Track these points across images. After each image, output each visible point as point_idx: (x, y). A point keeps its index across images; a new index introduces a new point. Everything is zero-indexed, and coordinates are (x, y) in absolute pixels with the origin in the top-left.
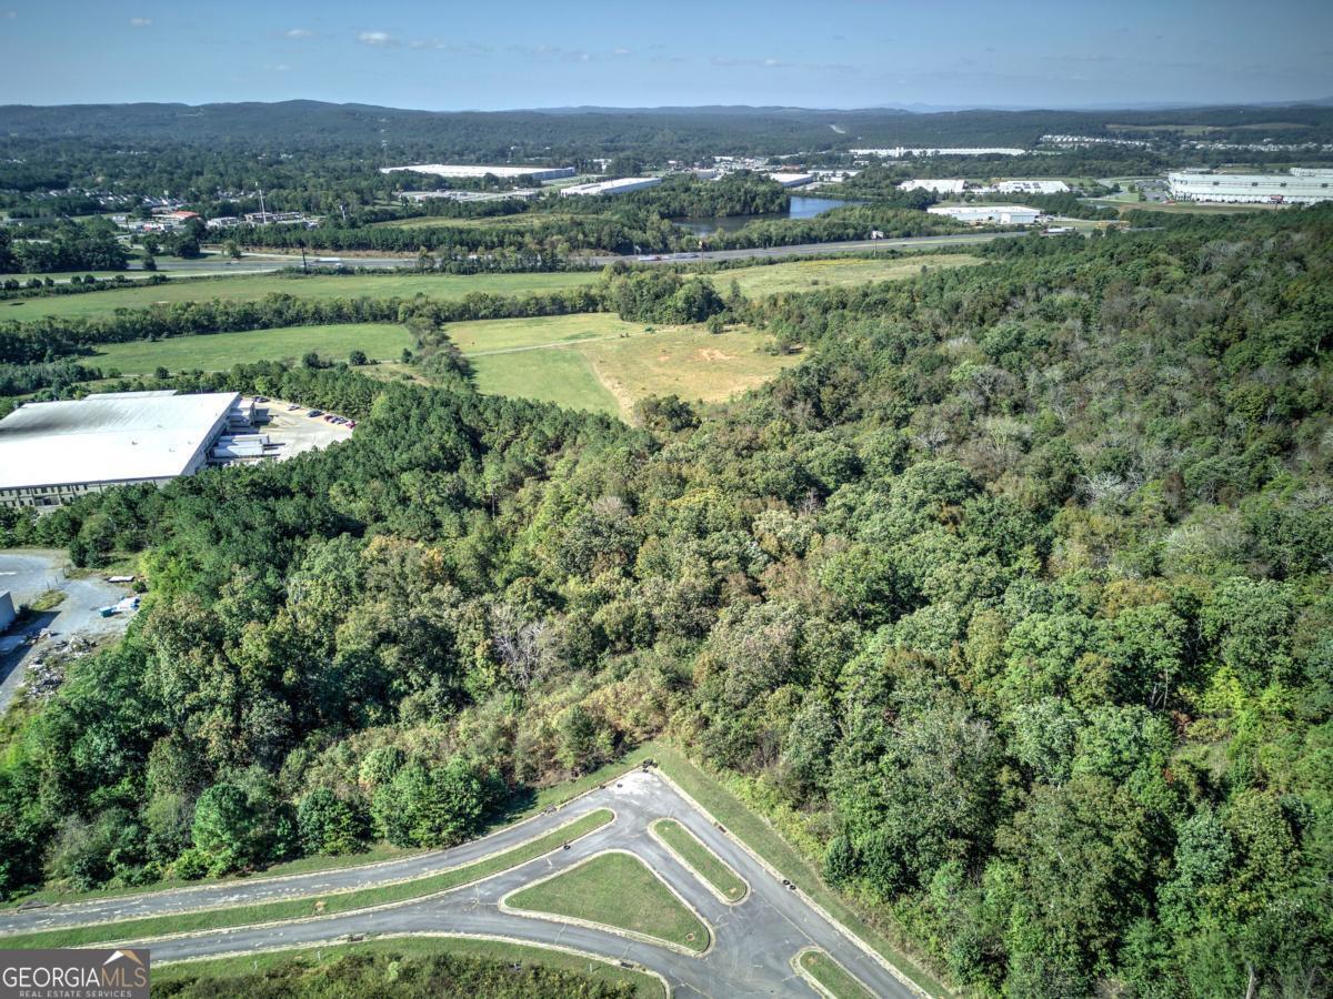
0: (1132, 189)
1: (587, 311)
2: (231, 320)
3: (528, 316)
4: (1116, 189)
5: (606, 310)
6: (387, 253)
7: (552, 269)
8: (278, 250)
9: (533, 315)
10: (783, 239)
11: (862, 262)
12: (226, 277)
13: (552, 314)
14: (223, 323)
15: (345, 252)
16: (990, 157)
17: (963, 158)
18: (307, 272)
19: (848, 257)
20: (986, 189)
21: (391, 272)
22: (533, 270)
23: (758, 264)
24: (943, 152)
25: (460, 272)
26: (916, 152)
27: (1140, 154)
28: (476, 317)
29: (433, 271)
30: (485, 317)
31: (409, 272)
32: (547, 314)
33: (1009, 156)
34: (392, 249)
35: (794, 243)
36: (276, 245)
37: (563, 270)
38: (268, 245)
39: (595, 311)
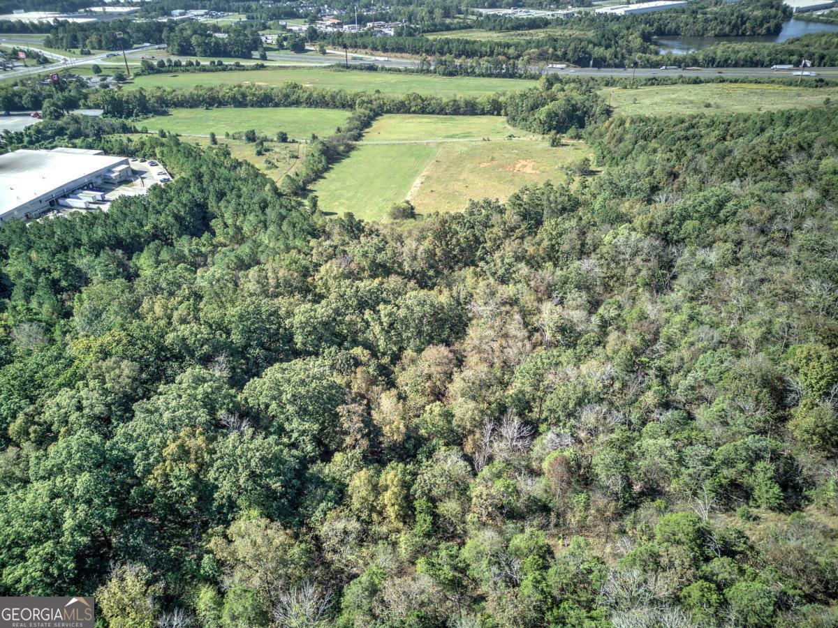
1: (493, 114)
2: (255, 99)
3: (446, 114)
5: (505, 115)
6: (414, 56)
7: (512, 76)
9: (450, 114)
10: (726, 61)
11: (783, 88)
12: (300, 67)
13: (465, 114)
14: (251, 100)
18: (347, 67)
19: (773, 82)
21: (400, 71)
22: (498, 76)
23: (683, 82)
25: (444, 74)
28: (408, 111)
29: (428, 71)
30: (414, 112)
31: (412, 72)
35: (736, 65)
37: (520, 77)
39: (499, 114)
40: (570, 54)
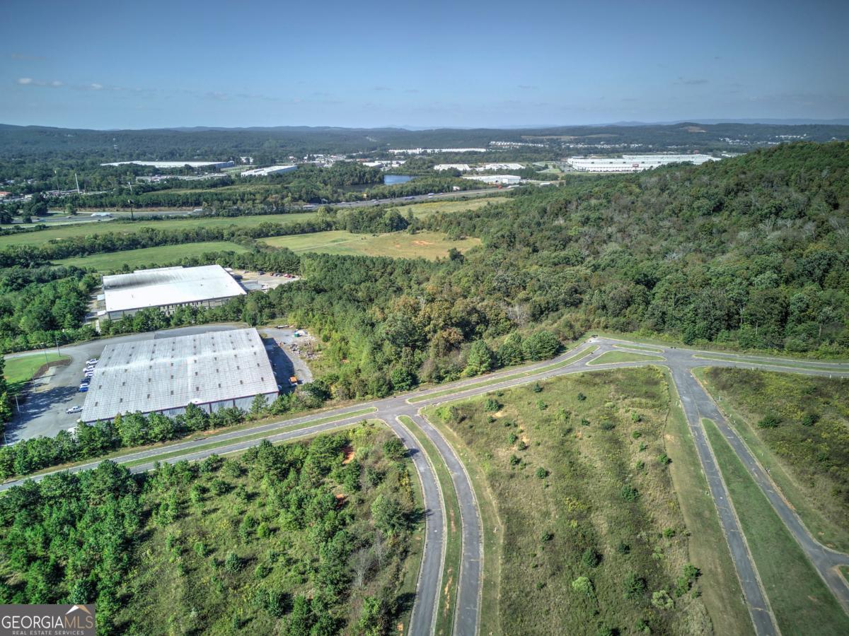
0: (554, 167)
1: (326, 230)
4: (546, 167)
5: (337, 229)
6: (172, 208)
7: (282, 213)
8: (98, 209)
9: (298, 233)
10: (401, 193)
11: (450, 203)
12: (83, 225)
13: (309, 232)
15: (143, 209)
16: (470, 153)
17: (457, 154)
18: (134, 220)
19: (441, 201)
20: (481, 169)
21: (185, 217)
22: (271, 213)
24: (444, 150)
25: (229, 216)
26: (429, 151)
27: (543, 150)
29: (211, 216)
31: (197, 217)
32: (306, 232)
33: (480, 152)
34: (175, 206)
35: (407, 195)
36: (96, 206)
37: (289, 212)
38: (90, 207)
39: (331, 230)
40: (304, 197)
